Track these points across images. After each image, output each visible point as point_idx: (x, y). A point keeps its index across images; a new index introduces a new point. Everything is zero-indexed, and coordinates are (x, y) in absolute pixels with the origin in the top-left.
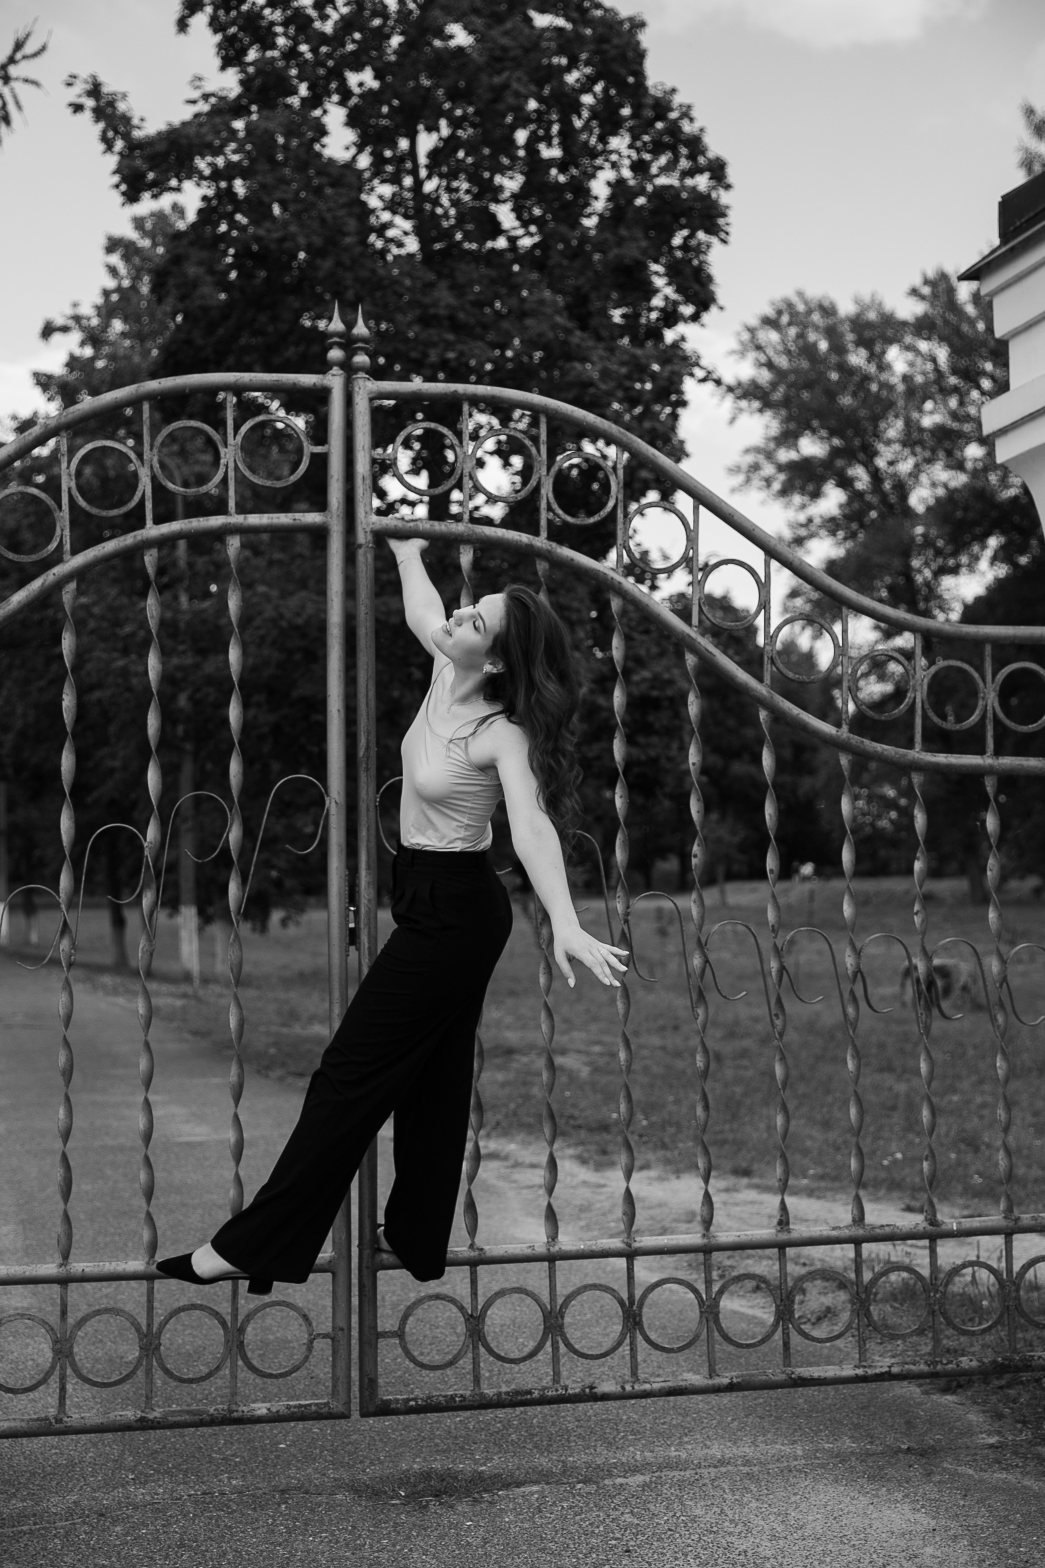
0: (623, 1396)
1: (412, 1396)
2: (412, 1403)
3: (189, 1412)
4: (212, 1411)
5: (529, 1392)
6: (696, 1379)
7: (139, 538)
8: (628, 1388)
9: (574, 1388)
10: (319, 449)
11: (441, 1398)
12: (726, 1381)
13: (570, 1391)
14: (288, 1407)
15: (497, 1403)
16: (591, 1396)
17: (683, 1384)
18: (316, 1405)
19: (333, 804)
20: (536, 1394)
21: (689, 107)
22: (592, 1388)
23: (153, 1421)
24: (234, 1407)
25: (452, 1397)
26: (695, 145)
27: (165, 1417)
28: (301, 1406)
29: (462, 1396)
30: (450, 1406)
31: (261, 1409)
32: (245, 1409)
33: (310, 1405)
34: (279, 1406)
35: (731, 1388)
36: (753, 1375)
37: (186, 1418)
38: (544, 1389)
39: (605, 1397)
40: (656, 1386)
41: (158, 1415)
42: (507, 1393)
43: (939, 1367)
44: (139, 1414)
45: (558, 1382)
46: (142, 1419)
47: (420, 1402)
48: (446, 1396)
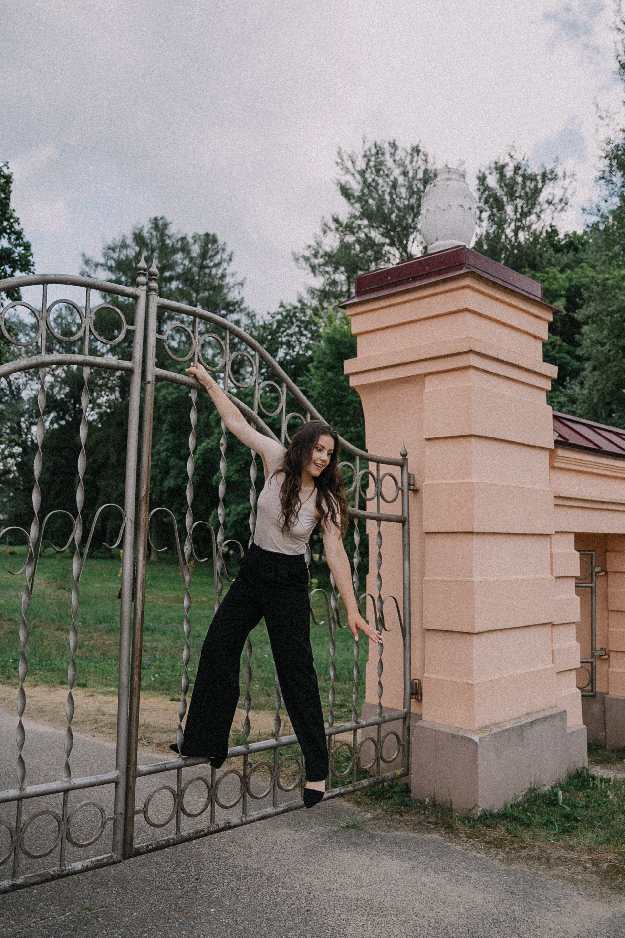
0: (242, 824)
1: (149, 843)
2: (150, 847)
3: (39, 875)
4: (52, 872)
5: (203, 831)
6: (270, 810)
7: (39, 361)
8: (244, 820)
9: (222, 824)
10: (131, 327)
11: (164, 842)
12: (282, 809)
13: (220, 827)
14: (92, 862)
15: (189, 839)
16: (229, 827)
17: (265, 814)
18: (106, 858)
19: (129, 521)
20: (206, 831)
21: (18, 219)
22: (229, 823)
23: (19, 885)
24: (64, 868)
25: (168, 840)
26: (19, 235)
27: (26, 882)
28: (98, 860)
29: (173, 839)
30: (168, 844)
31: (78, 865)
32: (70, 868)
33: (103, 859)
34: (87, 863)
35: (285, 811)
36: (291, 804)
37: (38, 879)
38: (209, 828)
39: (235, 826)
40: (255, 817)
41: (22, 881)
42: (193, 833)
43: (356, 787)
44: (11, 883)
45: (214, 823)
46: (13, 885)
47: (154, 846)
48: (165, 840)
